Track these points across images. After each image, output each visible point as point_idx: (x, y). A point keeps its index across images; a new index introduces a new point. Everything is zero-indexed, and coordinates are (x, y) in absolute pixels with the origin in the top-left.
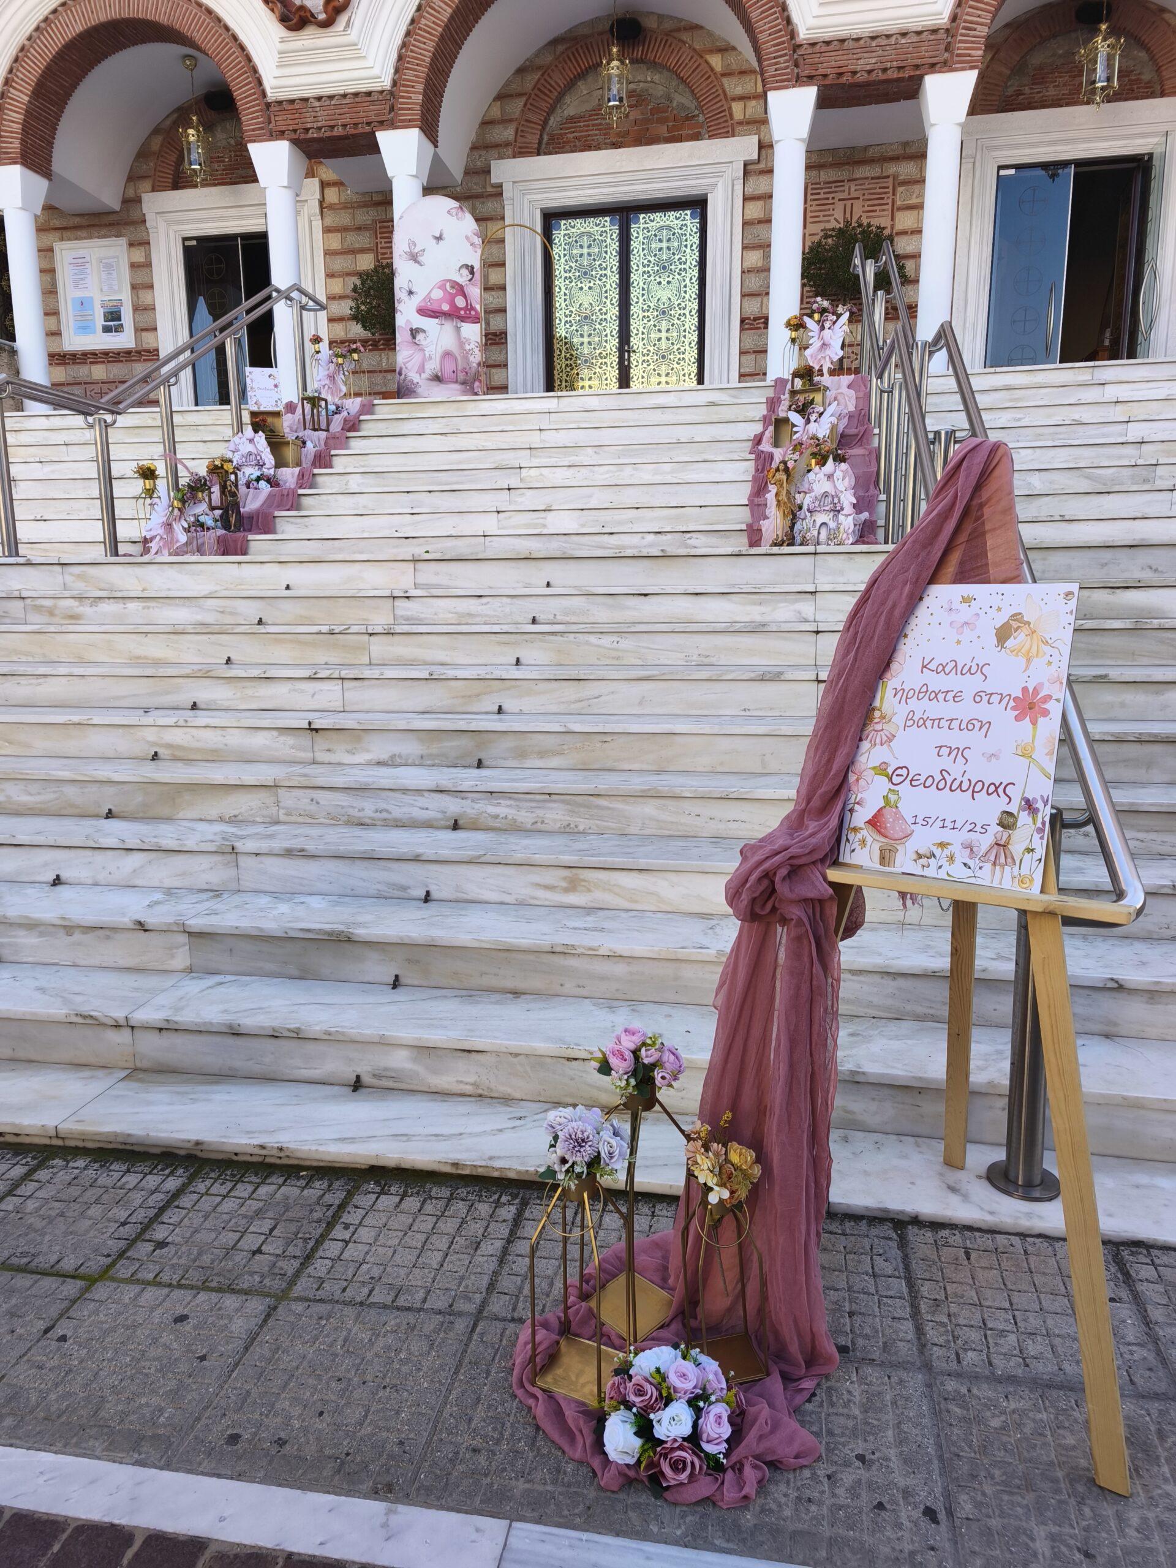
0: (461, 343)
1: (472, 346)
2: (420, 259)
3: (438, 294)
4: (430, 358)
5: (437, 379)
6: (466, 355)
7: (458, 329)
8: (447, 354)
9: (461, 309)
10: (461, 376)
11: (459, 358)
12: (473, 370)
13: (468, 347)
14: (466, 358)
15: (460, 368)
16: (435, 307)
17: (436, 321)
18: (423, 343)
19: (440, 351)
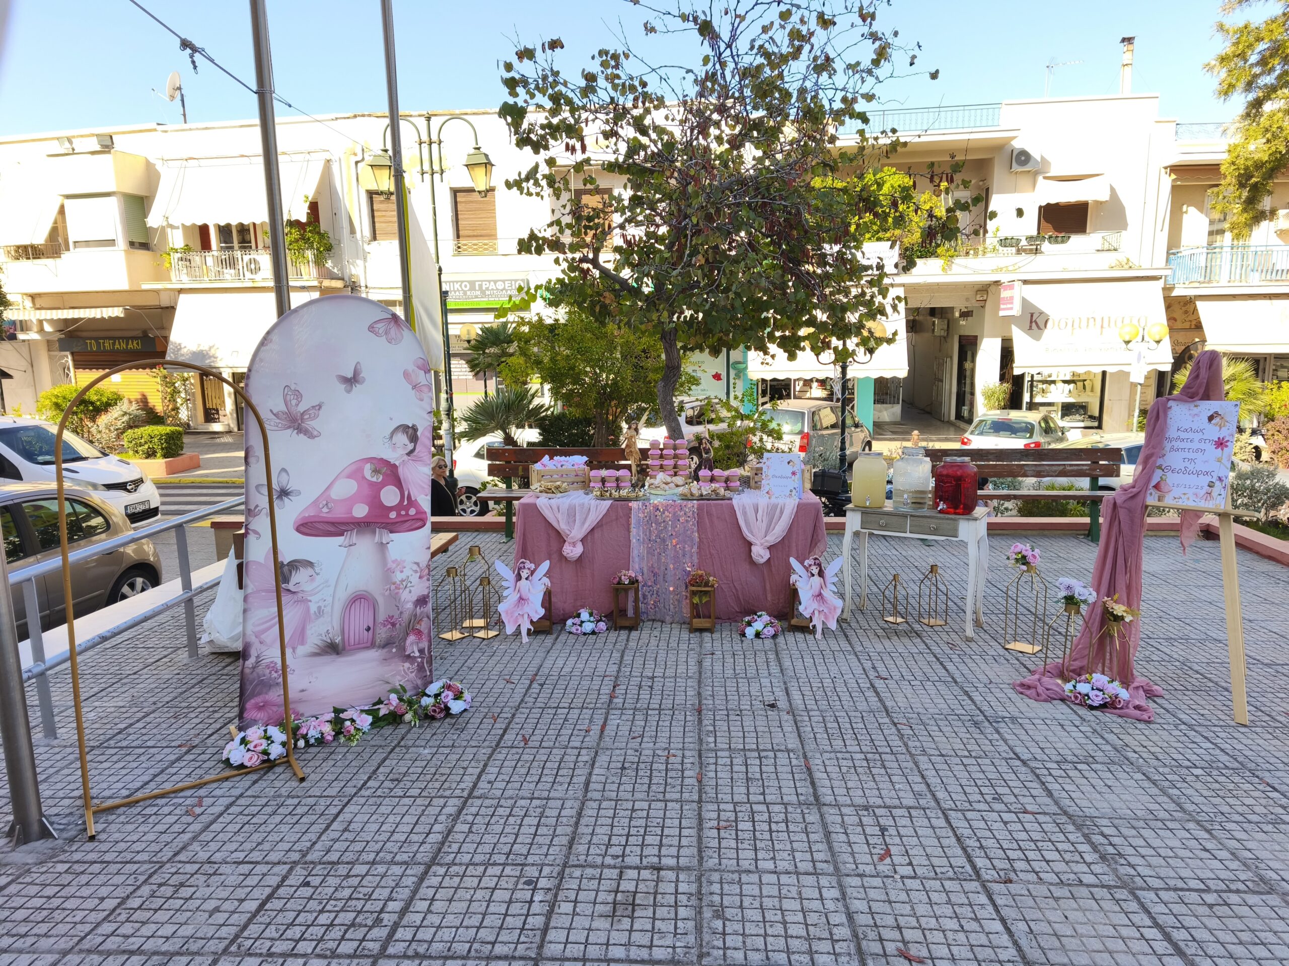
0: (387, 573)
1: (407, 572)
2: (310, 424)
3: (347, 488)
4: (320, 612)
5: (333, 649)
6: (394, 591)
7: (382, 546)
8: (359, 599)
9: (391, 509)
10: (382, 633)
11: (381, 601)
12: (406, 616)
13: (398, 577)
14: (394, 597)
15: (381, 617)
16: (339, 513)
17: (340, 540)
18: (307, 587)
19: (343, 595)
